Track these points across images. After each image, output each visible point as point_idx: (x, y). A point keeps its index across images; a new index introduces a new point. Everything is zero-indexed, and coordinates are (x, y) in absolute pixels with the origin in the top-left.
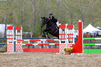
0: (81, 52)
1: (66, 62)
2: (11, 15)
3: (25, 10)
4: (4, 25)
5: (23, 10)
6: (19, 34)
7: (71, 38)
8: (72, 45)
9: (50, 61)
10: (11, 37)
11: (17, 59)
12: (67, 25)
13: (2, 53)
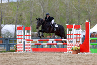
0: (88, 51)
1: (74, 61)
2: (21, 16)
3: (34, 11)
4: (14, 26)
5: (32, 11)
6: (28, 34)
7: (78, 38)
8: (79, 45)
9: (58, 60)
10: (20, 37)
11: (26, 58)
12: (74, 25)
13: (12, 53)
